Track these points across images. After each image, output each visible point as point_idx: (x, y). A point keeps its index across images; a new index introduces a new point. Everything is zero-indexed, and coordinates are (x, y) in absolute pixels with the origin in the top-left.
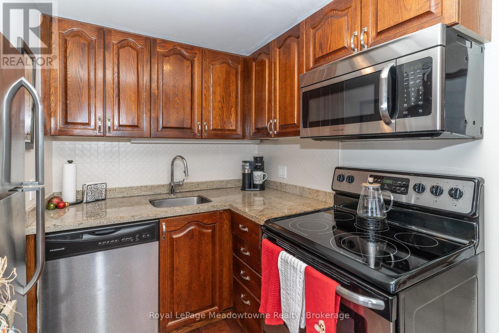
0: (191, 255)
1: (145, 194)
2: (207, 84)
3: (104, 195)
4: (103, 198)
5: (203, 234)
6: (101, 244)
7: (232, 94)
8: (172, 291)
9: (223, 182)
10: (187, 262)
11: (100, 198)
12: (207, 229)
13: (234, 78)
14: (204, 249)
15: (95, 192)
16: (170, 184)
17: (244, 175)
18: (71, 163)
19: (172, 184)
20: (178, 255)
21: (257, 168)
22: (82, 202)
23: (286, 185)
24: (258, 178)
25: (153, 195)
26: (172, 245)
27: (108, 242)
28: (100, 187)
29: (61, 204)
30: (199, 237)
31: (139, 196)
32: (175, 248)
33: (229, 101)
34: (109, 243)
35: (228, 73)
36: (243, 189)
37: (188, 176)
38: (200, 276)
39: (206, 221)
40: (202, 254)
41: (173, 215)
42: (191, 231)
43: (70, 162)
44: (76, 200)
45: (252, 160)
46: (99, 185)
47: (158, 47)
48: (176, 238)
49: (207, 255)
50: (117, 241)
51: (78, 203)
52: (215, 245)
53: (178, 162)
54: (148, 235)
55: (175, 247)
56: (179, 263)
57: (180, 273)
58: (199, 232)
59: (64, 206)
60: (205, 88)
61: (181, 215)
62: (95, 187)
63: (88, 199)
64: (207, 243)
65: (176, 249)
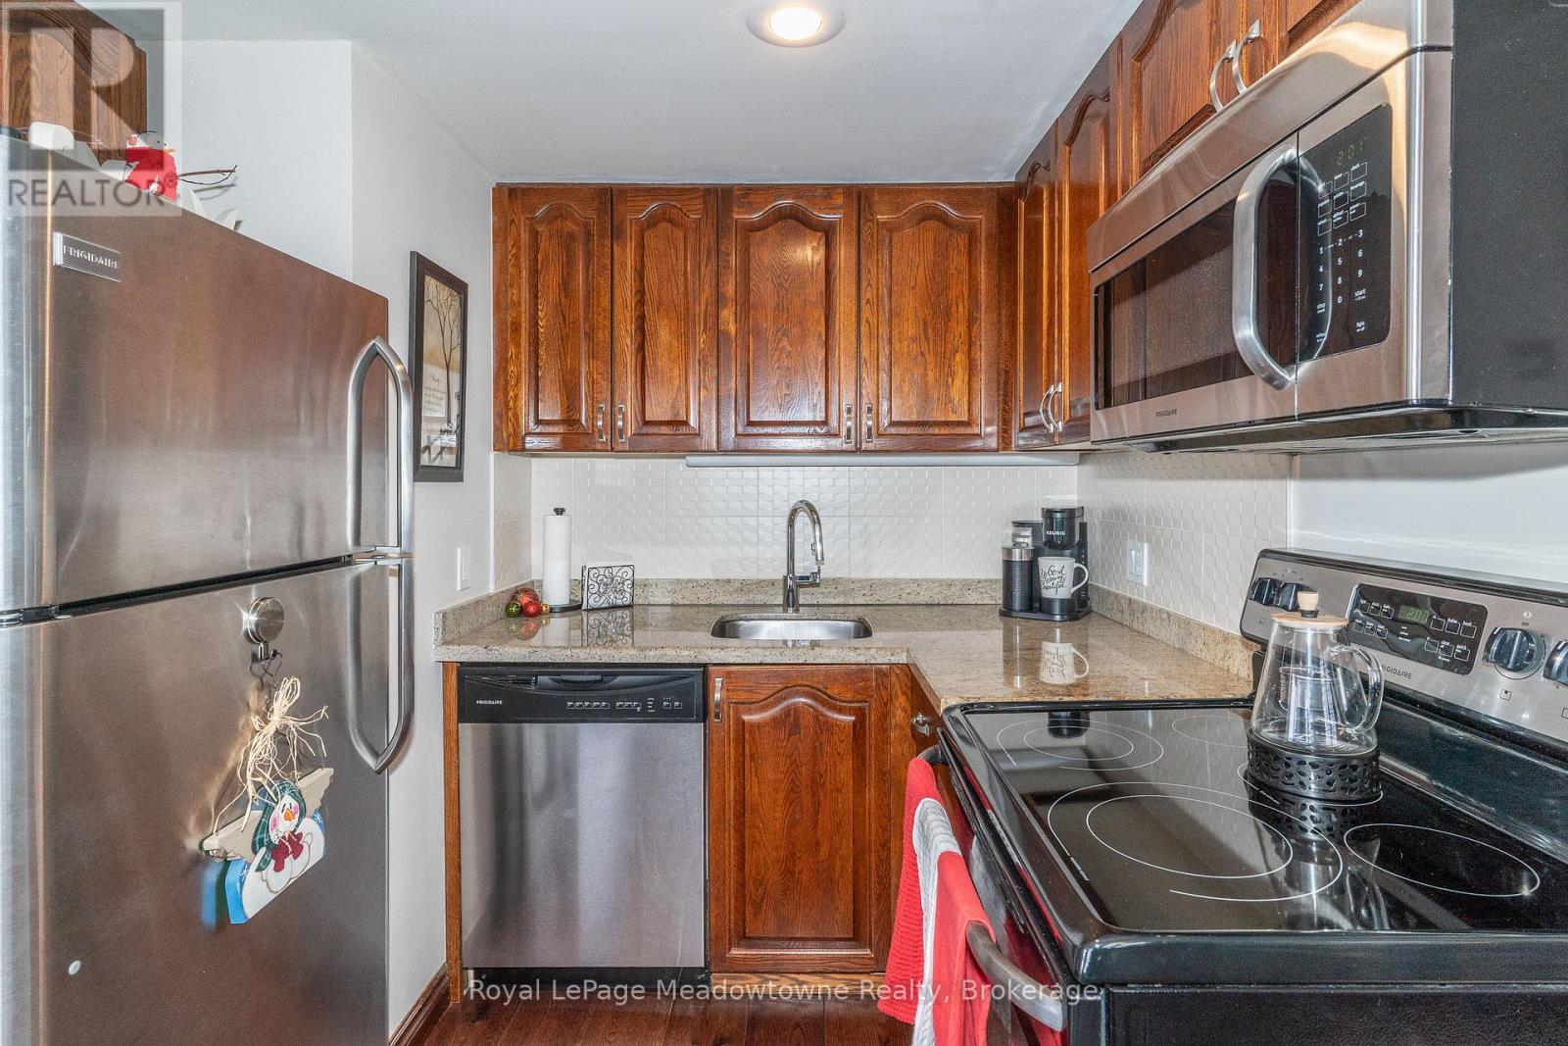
0: (793, 780)
1: (725, 602)
2: (875, 291)
3: (628, 595)
4: (627, 603)
5: (827, 726)
6: (572, 706)
7: (957, 312)
8: (741, 867)
9: (950, 584)
10: (781, 795)
11: (619, 602)
12: (840, 711)
13: (964, 261)
14: (829, 768)
15: (606, 585)
16: (785, 578)
17: (1008, 565)
18: (561, 514)
19: (790, 582)
20: (756, 771)
21: (1054, 547)
22: (580, 607)
23: (1144, 608)
24: (1057, 576)
25: (744, 605)
26: (740, 741)
27: (587, 704)
28: (620, 574)
29: (532, 609)
30: (816, 734)
31: (710, 605)
32: (747, 752)
33: (946, 332)
34: (589, 706)
35: (942, 250)
36: (1007, 611)
37: (823, 559)
38: (818, 844)
39: (834, 691)
40: (824, 782)
41: (739, 661)
42: (792, 712)
43: (559, 511)
44: (571, 600)
45: (1038, 518)
46: (615, 570)
47: (736, 209)
48: (752, 725)
49: (839, 791)
50: (606, 706)
51: (574, 608)
52: (864, 764)
53: (803, 519)
54: (677, 703)
55: (747, 747)
56: (760, 795)
57: (763, 822)
58: (817, 716)
59: (539, 613)
60: (868, 302)
61: (761, 664)
62: (607, 574)
63: (591, 601)
64: (839, 753)
65: (752, 755)
